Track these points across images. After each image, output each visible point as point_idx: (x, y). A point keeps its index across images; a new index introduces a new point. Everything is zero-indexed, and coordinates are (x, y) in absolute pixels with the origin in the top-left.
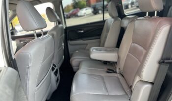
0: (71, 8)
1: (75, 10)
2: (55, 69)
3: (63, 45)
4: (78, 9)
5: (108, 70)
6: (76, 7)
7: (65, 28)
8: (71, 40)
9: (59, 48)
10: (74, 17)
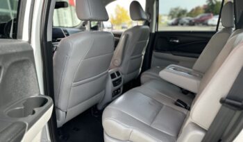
0: (202, 11)
1: (206, 15)
2: (117, 78)
3: (144, 53)
4: (212, 14)
5: (178, 100)
6: (211, 10)
7: (153, 31)
8: (158, 50)
9: (132, 55)
10: (201, 25)
